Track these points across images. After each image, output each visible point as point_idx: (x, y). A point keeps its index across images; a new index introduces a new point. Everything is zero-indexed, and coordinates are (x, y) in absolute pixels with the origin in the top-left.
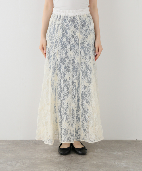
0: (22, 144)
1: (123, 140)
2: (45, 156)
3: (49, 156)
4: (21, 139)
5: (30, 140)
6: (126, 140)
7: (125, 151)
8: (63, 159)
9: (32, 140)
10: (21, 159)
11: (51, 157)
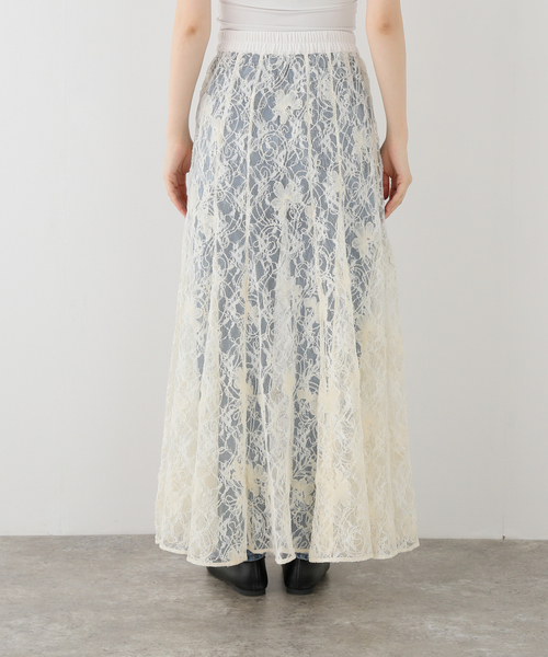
0: (69, 549)
1: (452, 540)
2: (157, 598)
3: (172, 597)
4: (64, 534)
5: (97, 537)
6: (463, 540)
7: (462, 581)
8: (225, 610)
9: (106, 537)
10: (62, 610)
11: (176, 602)
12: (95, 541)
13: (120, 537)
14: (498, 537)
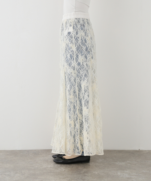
0: (21, 154)
2: (45, 167)
3: (49, 166)
4: (20, 149)
7: (128, 162)
9: (31, 150)
10: (19, 170)
11: (50, 168)
12: (28, 151)
13: (35, 150)
14: (138, 149)
